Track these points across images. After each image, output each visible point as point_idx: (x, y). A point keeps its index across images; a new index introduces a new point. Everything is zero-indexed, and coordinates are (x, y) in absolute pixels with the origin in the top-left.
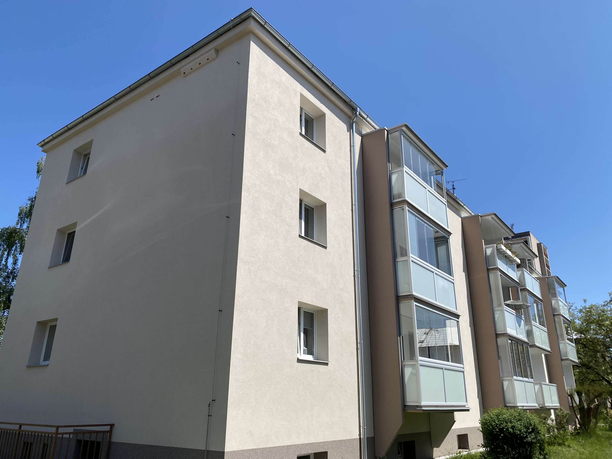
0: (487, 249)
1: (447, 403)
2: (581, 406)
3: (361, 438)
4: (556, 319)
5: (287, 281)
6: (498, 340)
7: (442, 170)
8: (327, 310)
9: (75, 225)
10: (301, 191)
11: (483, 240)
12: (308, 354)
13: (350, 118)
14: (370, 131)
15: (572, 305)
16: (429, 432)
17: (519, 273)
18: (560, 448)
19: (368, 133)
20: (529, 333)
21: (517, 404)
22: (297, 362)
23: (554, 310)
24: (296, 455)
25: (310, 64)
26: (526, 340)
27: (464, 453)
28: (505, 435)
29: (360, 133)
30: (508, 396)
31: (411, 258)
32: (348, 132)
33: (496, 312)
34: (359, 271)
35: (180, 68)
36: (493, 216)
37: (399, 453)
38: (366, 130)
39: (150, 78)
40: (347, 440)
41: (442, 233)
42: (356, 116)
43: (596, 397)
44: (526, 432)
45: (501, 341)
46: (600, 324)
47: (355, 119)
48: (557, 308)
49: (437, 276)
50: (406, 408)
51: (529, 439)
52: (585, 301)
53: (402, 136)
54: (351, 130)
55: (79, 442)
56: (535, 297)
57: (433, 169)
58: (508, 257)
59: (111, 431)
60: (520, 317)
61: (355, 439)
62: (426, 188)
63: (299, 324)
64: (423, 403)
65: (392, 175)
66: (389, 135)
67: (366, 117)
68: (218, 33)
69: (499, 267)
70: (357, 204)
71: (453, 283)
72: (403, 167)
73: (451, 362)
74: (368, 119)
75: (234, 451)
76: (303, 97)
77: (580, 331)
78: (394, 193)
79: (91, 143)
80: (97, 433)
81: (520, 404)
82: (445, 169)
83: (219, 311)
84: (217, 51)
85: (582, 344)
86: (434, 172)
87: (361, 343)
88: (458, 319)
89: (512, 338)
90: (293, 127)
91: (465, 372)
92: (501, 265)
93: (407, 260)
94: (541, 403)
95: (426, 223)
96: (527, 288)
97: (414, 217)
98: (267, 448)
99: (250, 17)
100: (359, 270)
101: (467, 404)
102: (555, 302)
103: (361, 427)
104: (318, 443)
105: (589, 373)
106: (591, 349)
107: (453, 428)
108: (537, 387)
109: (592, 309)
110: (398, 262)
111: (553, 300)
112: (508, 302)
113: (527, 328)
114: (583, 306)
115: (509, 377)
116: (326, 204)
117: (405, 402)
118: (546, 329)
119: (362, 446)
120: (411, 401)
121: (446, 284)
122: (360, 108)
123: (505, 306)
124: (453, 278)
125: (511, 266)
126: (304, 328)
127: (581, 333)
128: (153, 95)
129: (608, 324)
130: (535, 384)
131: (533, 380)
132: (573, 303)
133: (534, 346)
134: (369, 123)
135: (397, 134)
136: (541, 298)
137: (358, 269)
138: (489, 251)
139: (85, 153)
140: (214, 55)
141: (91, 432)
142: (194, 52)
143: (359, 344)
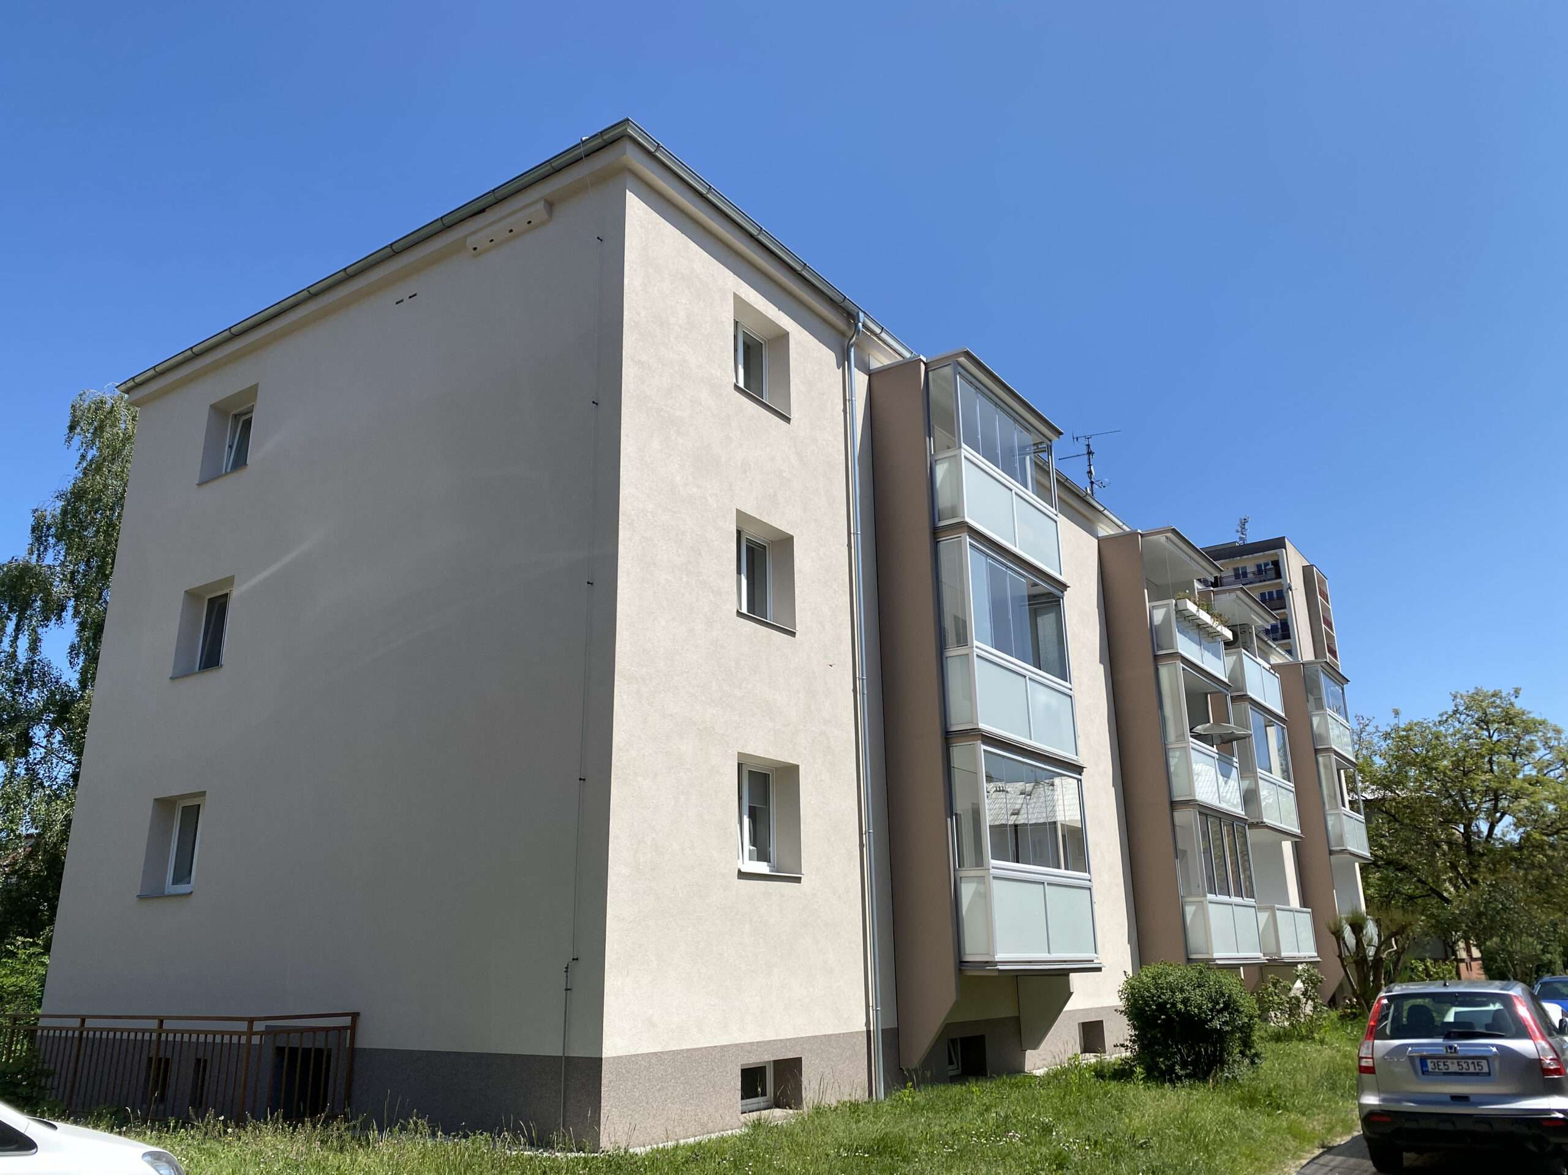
0: (1155, 611)
1: (1051, 956)
2: (1361, 955)
3: (870, 1031)
4: (1320, 759)
5: (714, 712)
6: (1176, 814)
7: (1049, 443)
8: (796, 768)
9: (230, 581)
10: (739, 513)
11: (1146, 591)
12: (758, 860)
13: (843, 334)
14: (890, 363)
15: (1367, 722)
16: (1016, 1017)
17: (1231, 660)
18: (1301, 1046)
19: (886, 368)
20: (1250, 798)
21: (1212, 955)
22: (738, 878)
23: (1314, 738)
24: (739, 1064)
25: (755, 227)
26: (1240, 811)
27: (1091, 1059)
28: (1169, 1017)
29: (864, 367)
30: (1195, 938)
31: (975, 649)
32: (839, 368)
33: (1171, 754)
34: (865, 681)
35: (466, 237)
36: (1169, 535)
37: (951, 1063)
38: (879, 360)
39: (393, 253)
40: (842, 1036)
41: (1045, 587)
42: (857, 331)
43: (1394, 935)
44: (1211, 1010)
45: (1181, 816)
46: (1428, 767)
47: (854, 339)
48: (1326, 735)
49: (1032, 683)
50: (964, 966)
51: (1217, 1024)
52: (1397, 713)
53: (958, 377)
54: (846, 363)
55: (280, 1051)
56: (1267, 713)
57: (1029, 439)
58: (1205, 626)
59: (353, 1028)
60: (1229, 761)
61: (857, 1032)
62: (1011, 490)
63: (740, 798)
64: (999, 957)
65: (936, 464)
66: (930, 374)
67: (878, 331)
68: (553, 167)
69: (1180, 651)
70: (859, 532)
71: (1071, 697)
72: (960, 447)
73: (1065, 869)
74: (884, 335)
75: (619, 1057)
76: (740, 303)
77: (1385, 784)
78: (940, 507)
79: (253, 391)
80: (315, 1033)
81: (1221, 953)
82: (1055, 439)
83: (580, 779)
84: (550, 205)
85: (1386, 812)
86: (1028, 446)
87: (869, 833)
88: (1080, 775)
89: (1207, 812)
90: (719, 374)
91: (1094, 890)
92: (1186, 646)
93: (968, 654)
94: (1272, 948)
95: (1011, 569)
96: (1249, 693)
97: (983, 558)
98: (682, 1050)
99: (622, 136)
100: (865, 678)
101: (1096, 955)
102: (1320, 720)
103: (871, 1008)
104: (781, 1041)
105: (1401, 880)
106: (1407, 825)
107: (1066, 1008)
108: (1264, 916)
109: (1411, 733)
110: (948, 659)
111: (1317, 715)
112: (1199, 729)
113: (1245, 784)
114: (1392, 724)
115: (1198, 895)
116: (792, 537)
117: (962, 953)
118: (1293, 785)
119: (872, 1047)
120: (973, 952)
121: (1054, 699)
122: (865, 313)
123: (1191, 739)
124: (1070, 686)
125: (1210, 644)
126: (749, 806)
127: (1386, 787)
128: (402, 291)
129: (1446, 767)
130: (1258, 909)
131: (1254, 900)
132: (1371, 718)
133: (1260, 825)
134: (885, 343)
135: (948, 371)
136: (1283, 715)
137: (862, 676)
138: (1159, 616)
139: (236, 412)
140: (544, 215)
141: (302, 1031)
142: (496, 203)
143: (864, 836)
